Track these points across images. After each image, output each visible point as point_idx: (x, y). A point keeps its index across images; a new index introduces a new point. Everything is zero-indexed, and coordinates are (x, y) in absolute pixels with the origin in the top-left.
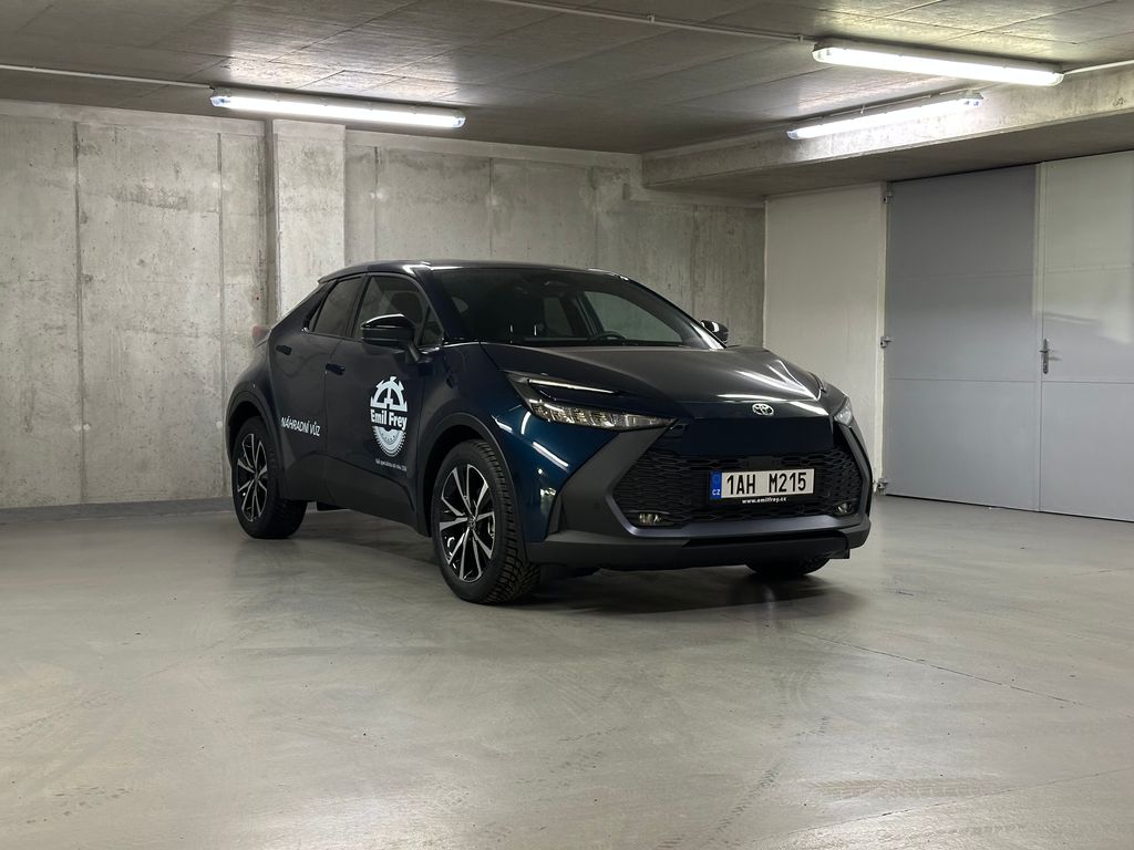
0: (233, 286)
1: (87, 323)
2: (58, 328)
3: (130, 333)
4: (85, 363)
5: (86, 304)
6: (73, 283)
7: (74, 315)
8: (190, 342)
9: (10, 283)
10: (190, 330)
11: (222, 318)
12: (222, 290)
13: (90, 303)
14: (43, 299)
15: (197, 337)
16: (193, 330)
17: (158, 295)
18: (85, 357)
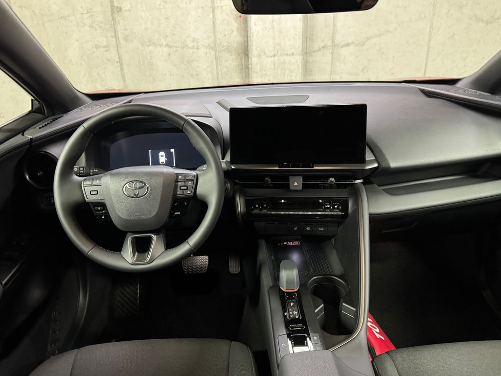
0: (222, 7)
1: (122, 42)
2: (104, 47)
3: (151, 48)
4: (125, 71)
5: (120, 28)
6: (109, 13)
7: (113, 37)
8: (193, 52)
9: (68, 16)
10: (192, 44)
11: (214, 33)
12: (213, 11)
13: (123, 28)
14: (91, 26)
15: (198, 49)
16: (195, 44)
17: (167, 18)
18: (125, 67)
